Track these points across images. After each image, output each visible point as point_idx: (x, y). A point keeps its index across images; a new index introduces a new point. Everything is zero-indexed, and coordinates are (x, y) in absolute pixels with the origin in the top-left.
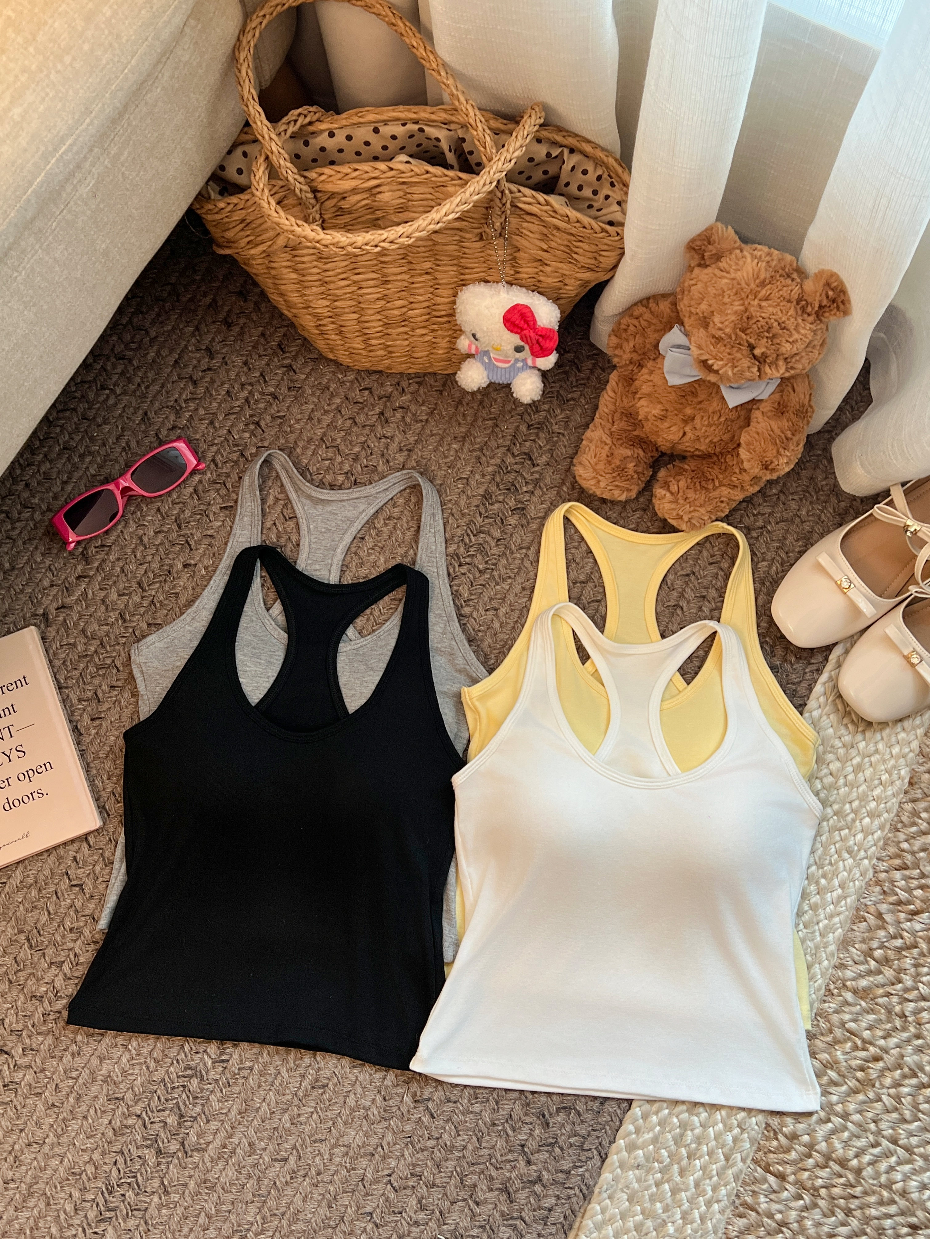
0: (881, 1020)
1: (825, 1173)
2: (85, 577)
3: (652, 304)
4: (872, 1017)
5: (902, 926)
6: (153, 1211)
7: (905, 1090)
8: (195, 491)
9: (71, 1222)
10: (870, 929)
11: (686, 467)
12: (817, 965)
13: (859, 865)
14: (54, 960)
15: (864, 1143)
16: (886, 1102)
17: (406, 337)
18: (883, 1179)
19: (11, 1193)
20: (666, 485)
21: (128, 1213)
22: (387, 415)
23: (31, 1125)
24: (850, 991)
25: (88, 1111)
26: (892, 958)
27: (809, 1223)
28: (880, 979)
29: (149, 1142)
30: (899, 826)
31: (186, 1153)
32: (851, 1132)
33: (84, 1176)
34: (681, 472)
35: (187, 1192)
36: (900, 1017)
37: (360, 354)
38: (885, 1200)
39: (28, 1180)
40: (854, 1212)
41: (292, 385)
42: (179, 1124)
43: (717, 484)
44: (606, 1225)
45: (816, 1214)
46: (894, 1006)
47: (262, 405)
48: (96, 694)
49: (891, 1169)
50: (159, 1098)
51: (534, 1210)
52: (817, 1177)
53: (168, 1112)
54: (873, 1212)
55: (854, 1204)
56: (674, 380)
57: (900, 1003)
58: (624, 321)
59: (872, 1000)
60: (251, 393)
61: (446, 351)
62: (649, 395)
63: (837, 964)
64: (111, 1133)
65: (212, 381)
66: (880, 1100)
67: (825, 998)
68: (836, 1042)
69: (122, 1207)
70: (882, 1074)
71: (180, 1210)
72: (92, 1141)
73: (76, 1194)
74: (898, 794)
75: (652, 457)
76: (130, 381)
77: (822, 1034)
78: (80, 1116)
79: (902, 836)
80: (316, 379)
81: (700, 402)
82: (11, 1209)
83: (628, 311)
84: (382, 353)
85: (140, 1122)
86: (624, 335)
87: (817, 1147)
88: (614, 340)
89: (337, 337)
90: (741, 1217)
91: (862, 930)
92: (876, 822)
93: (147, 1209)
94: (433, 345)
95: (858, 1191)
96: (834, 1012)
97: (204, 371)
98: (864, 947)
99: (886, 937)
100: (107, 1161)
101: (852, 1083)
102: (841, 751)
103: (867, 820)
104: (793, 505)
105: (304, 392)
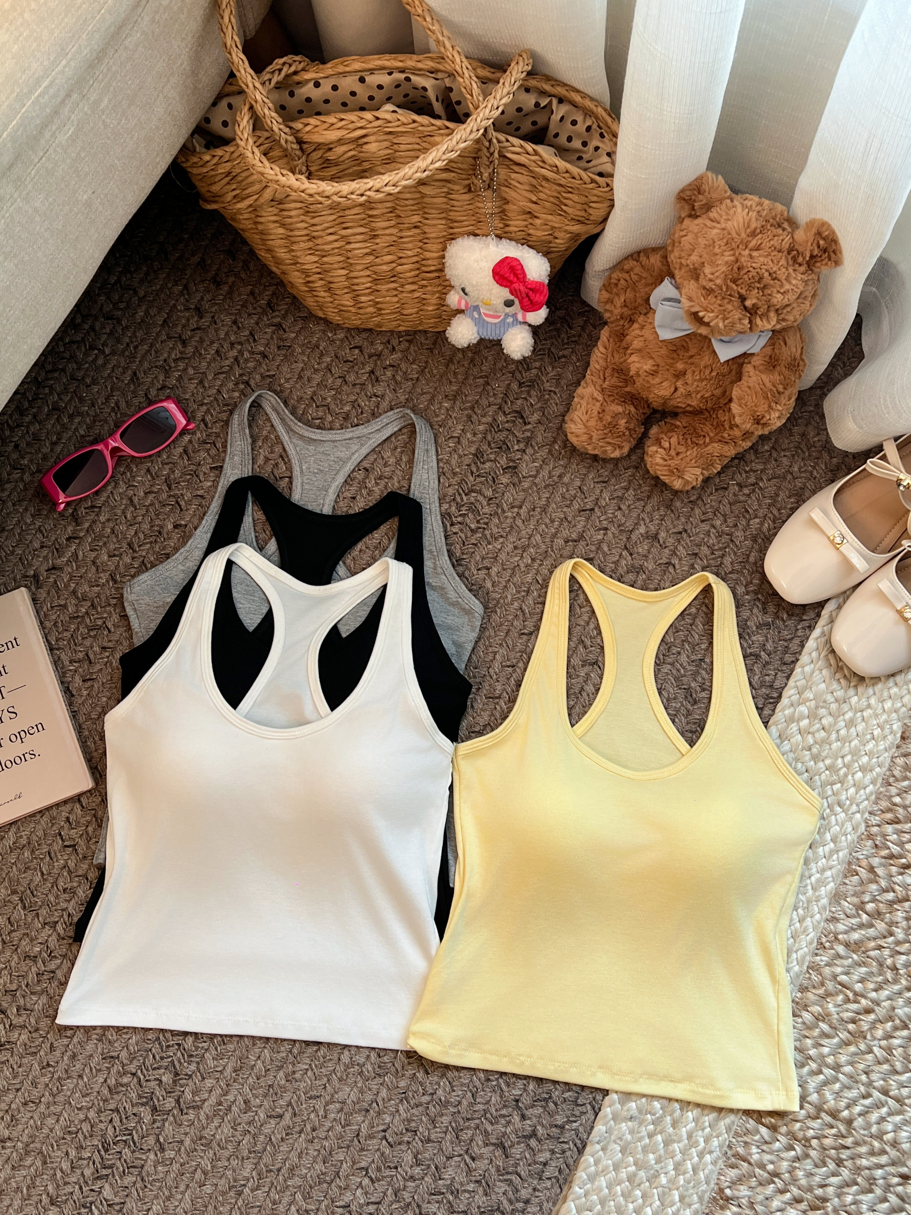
0: (872, 973)
1: (817, 1124)
2: (75, 538)
3: (643, 258)
4: (863, 970)
5: (895, 879)
6: (149, 1167)
7: (896, 1042)
8: (185, 451)
9: (67, 1180)
10: (862, 883)
11: (678, 423)
12: (809, 919)
13: (850, 819)
14: (48, 920)
15: (855, 1095)
16: (878, 1054)
17: (395, 293)
18: (874, 1129)
19: (8, 1151)
20: (658, 442)
21: (124, 1171)
22: (378, 373)
23: (27, 1085)
24: (842, 944)
25: (84, 1069)
26: (884, 911)
27: (800, 1174)
28: (871, 932)
29: (144, 1100)
30: (891, 780)
31: (182, 1110)
32: (842, 1083)
33: (80, 1135)
34: (673, 429)
35: (183, 1148)
36: (892, 970)
37: (350, 311)
38: (876, 1150)
39: (25, 1139)
40: (845, 1163)
41: (282, 344)
42: (174, 1082)
43: (707, 440)
44: (600, 1176)
45: (808, 1165)
46: (886, 959)
47: (251, 365)
48: (87, 655)
49: (883, 1119)
50: (154, 1056)
51: (529, 1165)
52: (808, 1128)
53: (163, 1071)
54: (864, 1162)
55: (844, 1154)
56: (666, 334)
57: (891, 956)
58: (615, 276)
59: (864, 953)
60: (241, 352)
61: (436, 307)
62: (640, 351)
63: (829, 917)
64: (106, 1092)
65: (202, 341)
66: (871, 1051)
67: (817, 951)
68: (828, 994)
69: (118, 1164)
70: (873, 1026)
71: (176, 1167)
72: (88, 1099)
73: (73, 1153)
74: (890, 748)
75: (644, 414)
76: (118, 340)
77: (814, 987)
78: (75, 1074)
79: (893, 791)
80: (306, 338)
81: (692, 357)
82: (8, 1167)
83: (618, 266)
84: (372, 310)
85: (135, 1080)
86: (615, 290)
87: (809, 1099)
88: (605, 295)
89: (326, 294)
90: (733, 1168)
91: (854, 884)
92: (868, 777)
93: (142, 1167)
94: (422, 301)
95: (849, 1141)
96: (826, 965)
97: (193, 330)
98: (855, 900)
99: (878, 890)
100: (102, 1119)
101: (844, 1035)
102: (834, 706)
103: (859, 775)
104: (785, 461)
105: (293, 351)
